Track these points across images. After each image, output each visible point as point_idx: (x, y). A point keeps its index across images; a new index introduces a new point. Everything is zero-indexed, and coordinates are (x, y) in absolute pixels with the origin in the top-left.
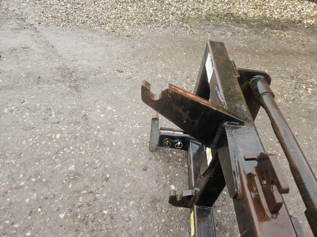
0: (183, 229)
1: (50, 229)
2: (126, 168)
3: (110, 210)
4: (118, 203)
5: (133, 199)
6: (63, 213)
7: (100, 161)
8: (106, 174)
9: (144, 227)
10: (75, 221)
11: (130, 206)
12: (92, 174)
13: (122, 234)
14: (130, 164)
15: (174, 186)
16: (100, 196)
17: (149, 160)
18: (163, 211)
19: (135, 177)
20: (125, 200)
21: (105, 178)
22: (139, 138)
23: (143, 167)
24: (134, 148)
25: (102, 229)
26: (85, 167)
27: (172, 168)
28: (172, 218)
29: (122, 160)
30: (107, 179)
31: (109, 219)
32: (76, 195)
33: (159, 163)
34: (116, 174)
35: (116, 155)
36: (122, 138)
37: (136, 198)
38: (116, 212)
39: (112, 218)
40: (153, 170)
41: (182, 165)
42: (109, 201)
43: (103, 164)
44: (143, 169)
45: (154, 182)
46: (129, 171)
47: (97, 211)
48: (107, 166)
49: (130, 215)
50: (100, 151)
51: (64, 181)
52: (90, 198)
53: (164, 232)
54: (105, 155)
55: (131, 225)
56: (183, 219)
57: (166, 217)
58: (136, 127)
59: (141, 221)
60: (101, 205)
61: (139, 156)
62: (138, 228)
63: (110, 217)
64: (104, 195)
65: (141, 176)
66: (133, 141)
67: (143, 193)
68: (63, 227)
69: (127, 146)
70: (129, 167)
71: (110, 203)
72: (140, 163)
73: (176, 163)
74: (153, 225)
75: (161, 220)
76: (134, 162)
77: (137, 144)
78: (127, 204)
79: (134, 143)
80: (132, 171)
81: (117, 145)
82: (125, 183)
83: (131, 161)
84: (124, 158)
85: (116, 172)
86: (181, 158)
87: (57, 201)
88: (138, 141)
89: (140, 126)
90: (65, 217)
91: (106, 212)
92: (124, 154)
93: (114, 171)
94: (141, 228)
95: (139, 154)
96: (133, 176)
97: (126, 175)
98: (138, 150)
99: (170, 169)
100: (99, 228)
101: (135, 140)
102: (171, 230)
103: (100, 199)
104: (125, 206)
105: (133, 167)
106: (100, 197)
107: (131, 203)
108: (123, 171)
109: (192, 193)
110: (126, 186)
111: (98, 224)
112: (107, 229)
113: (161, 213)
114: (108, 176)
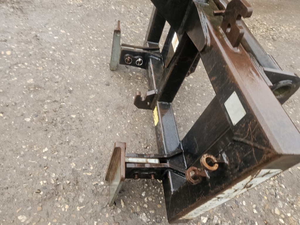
0: (147, 126)
1: (17, 130)
2: (88, 83)
3: (78, 115)
4: (85, 109)
5: (99, 107)
6: (29, 118)
7: (60, 77)
8: (69, 87)
9: (112, 126)
10: (43, 123)
11: (97, 112)
12: (54, 87)
13: (93, 132)
14: (92, 80)
17: (110, 77)
18: (128, 115)
19: (99, 90)
20: (91, 108)
21: (69, 90)
22: (98, 60)
23: (106, 83)
24: (95, 68)
25: (72, 128)
26: (45, 81)
27: (133, 84)
28: (137, 119)
29: (83, 77)
30: (70, 92)
31: (77, 121)
32: (40, 103)
33: (120, 80)
34: (79, 87)
35: (76, 73)
36: (81, 59)
37: (102, 106)
38: (84, 116)
39: (81, 121)
40: (116, 85)
41: (141, 82)
42: (76, 108)
43: (64, 79)
45: (118, 94)
46: (92, 86)
47: (64, 116)
48: (69, 81)
49: (98, 118)
50: (59, 69)
51: (24, 92)
52: (55, 106)
53: (131, 128)
54: (65, 72)
55: (100, 125)
56: (146, 120)
57: (131, 119)
58: (94, 50)
59: (108, 122)
60: (68, 110)
61: (101, 74)
62: (107, 127)
63: (78, 120)
64: (70, 103)
65: (104, 90)
67: (108, 103)
68: (31, 128)
69: (86, 65)
70: (92, 82)
71: (77, 109)
72: (102, 79)
73: (136, 80)
74: (120, 125)
75: (127, 121)
76: (96, 79)
77: (97, 64)
78: (94, 110)
79: (94, 63)
80: (95, 85)
81: (77, 65)
82: (89, 95)
83: (93, 78)
84: (85, 75)
86: (141, 77)
87: (19, 108)
88: (97, 62)
90: (32, 121)
91: (74, 116)
92: (85, 72)
93: (77, 85)
94: (109, 127)
95: (101, 72)
96: (96, 89)
97: (90, 89)
98: (98, 69)
99: (131, 85)
100: (69, 128)
101: (94, 61)
102: (136, 128)
104: (92, 112)
105: (96, 83)
106: (66, 105)
107: (98, 110)
108: (86, 85)
109: (155, 92)
110: (91, 97)
111: (67, 125)
112: (77, 129)
113: (126, 116)
114: (71, 89)
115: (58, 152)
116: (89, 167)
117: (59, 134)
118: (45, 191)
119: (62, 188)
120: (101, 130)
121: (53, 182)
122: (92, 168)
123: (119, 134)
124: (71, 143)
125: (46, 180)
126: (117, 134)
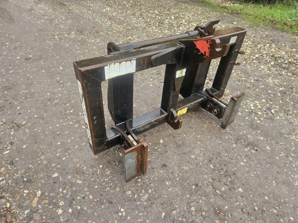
1: (251, 189)
2: (176, 180)
3: (208, 165)
4: (201, 164)
5: (190, 158)
6: (239, 191)
7: (191, 207)
8: (194, 190)
9: (197, 142)
10: (233, 180)
11: (195, 156)
12: (204, 201)
14: (169, 180)
15: (160, 141)
16: (209, 179)
17: (154, 169)
19: (176, 168)
20: (196, 162)
21: (197, 187)
22: (139, 195)
23: (164, 168)
24: (153, 190)
25: (219, 161)
26: (207, 213)
29: (173, 190)
30: (197, 185)
32: (225, 196)
33: (152, 160)
34: (187, 183)
35: (173, 199)
36: (151, 212)
38: (206, 161)
39: (210, 160)
40: (160, 160)
42: (205, 170)
43: (190, 201)
44: (165, 167)
45: (168, 154)
46: (176, 175)
47: (217, 172)
48: (188, 196)
50: (182, 218)
51: (230, 216)
52: (217, 184)
53: (189, 132)
54: (182, 208)
55: (203, 148)
57: (182, 135)
58: (124, 211)
59: (196, 145)
60: (212, 173)
61: (157, 178)
62: (199, 144)
64: (206, 176)
65: (172, 165)
66: (146, 197)
67: (181, 155)
68: (242, 182)
69: (156, 199)
70: (173, 178)
72: (163, 173)
74: (192, 138)
76: (166, 178)
77: (146, 191)
78: (196, 159)
79: (147, 195)
80: (174, 173)
81: (163, 209)
82: (186, 171)
83: (167, 180)
84: (169, 190)
85: (186, 183)
87: (242, 204)
88: (143, 193)
89: (120, 208)
90: (238, 187)
91: (212, 166)
92: (166, 193)
93: (186, 186)
94: (199, 143)
95: (155, 180)
96: (176, 170)
97: (180, 175)
98: (152, 185)
99: (150, 150)
100: (220, 163)
101: (143, 197)
102: (185, 130)
103: (210, 176)
104: (198, 158)
105: (171, 175)
107: (193, 157)
108: (179, 180)
110: (187, 168)
111: (221, 165)
112: (217, 158)
113: (182, 139)
114: (194, 187)
115: (237, 157)
116: (227, 138)
117: (229, 165)
118: (254, 147)
119: (246, 142)
120: (205, 145)
121: (248, 148)
122: (227, 137)
123: (198, 136)
124: (226, 154)
125: (251, 151)
126: (199, 136)
